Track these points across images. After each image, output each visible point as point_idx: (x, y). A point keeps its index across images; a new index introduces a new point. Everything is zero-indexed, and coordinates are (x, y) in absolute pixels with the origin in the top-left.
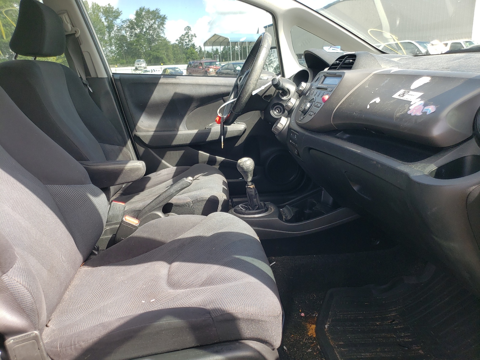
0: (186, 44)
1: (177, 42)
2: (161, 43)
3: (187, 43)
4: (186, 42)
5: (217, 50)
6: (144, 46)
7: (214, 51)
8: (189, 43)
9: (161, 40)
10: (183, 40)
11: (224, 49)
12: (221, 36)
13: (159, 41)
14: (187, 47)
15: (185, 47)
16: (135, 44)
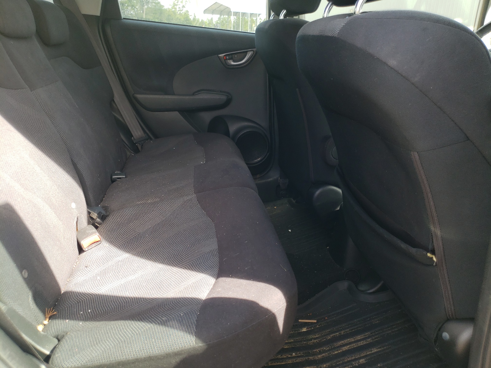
0: (179, 9)
1: (170, 8)
2: (155, 6)
3: (181, 9)
4: (179, 8)
5: (212, 19)
6: (137, 7)
7: (209, 20)
8: (182, 9)
9: (155, 3)
10: (177, 5)
11: (219, 19)
12: (222, 5)
13: (153, 4)
14: (180, 13)
15: (179, 13)
16: (126, 5)
